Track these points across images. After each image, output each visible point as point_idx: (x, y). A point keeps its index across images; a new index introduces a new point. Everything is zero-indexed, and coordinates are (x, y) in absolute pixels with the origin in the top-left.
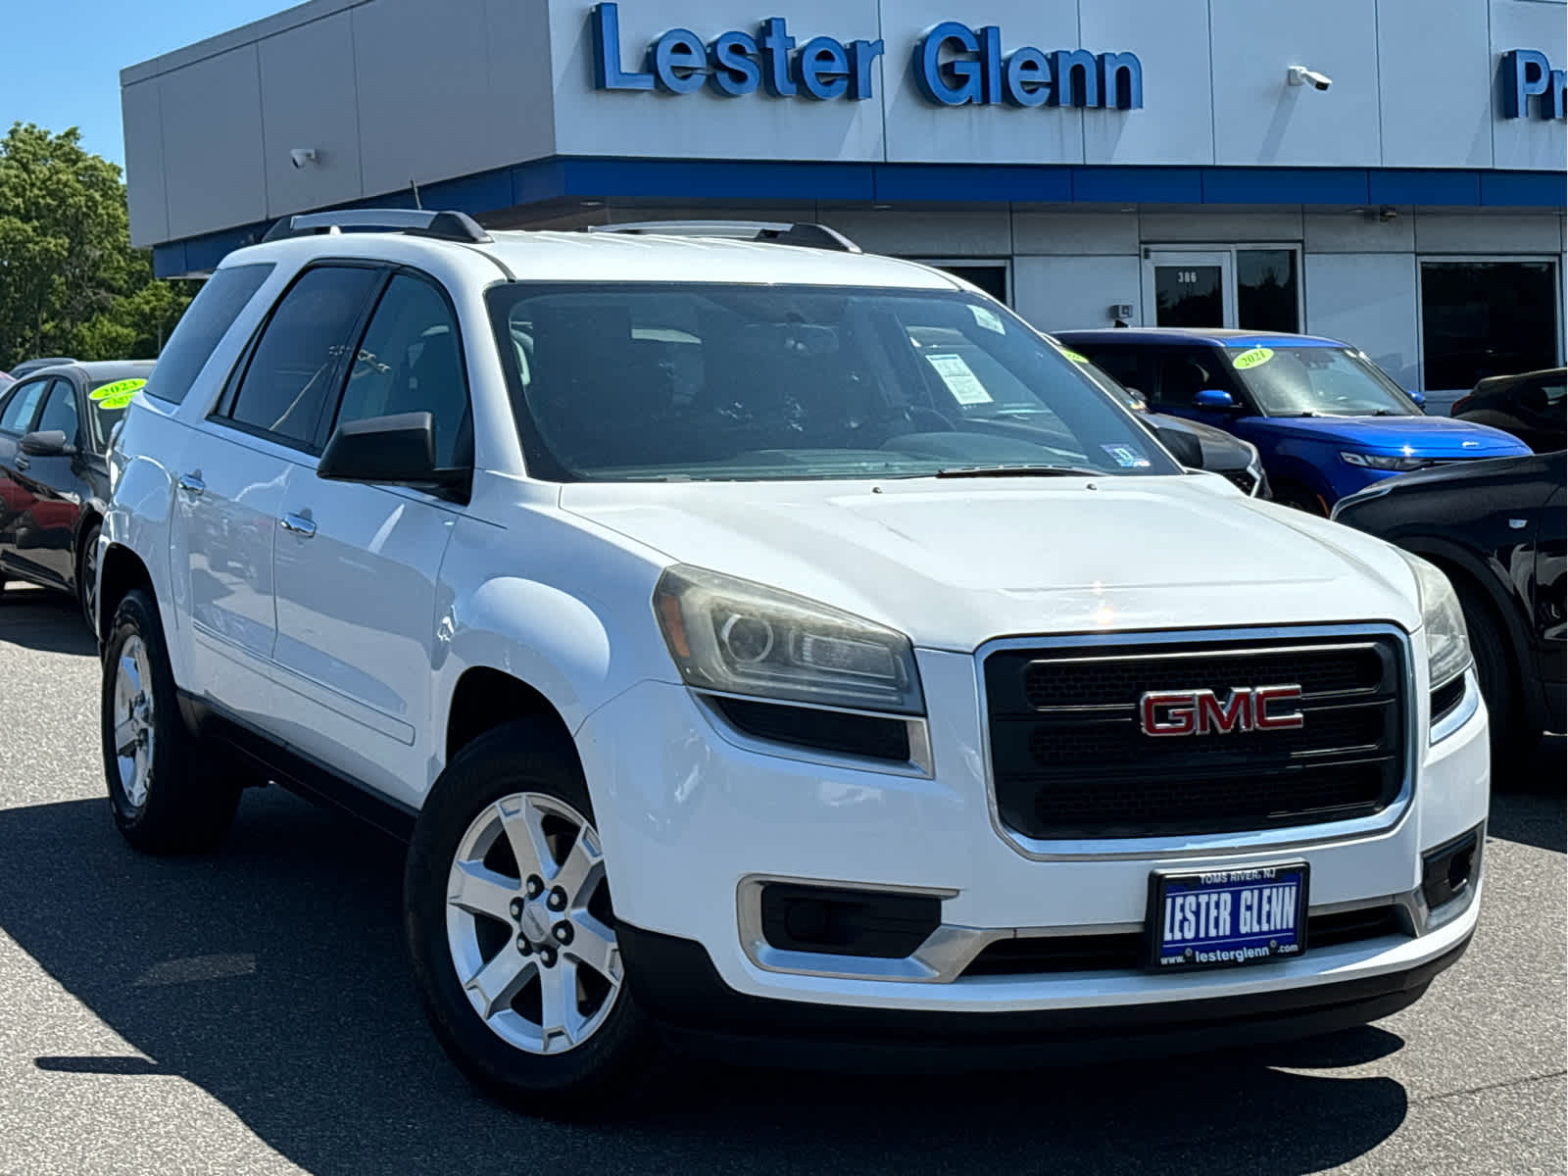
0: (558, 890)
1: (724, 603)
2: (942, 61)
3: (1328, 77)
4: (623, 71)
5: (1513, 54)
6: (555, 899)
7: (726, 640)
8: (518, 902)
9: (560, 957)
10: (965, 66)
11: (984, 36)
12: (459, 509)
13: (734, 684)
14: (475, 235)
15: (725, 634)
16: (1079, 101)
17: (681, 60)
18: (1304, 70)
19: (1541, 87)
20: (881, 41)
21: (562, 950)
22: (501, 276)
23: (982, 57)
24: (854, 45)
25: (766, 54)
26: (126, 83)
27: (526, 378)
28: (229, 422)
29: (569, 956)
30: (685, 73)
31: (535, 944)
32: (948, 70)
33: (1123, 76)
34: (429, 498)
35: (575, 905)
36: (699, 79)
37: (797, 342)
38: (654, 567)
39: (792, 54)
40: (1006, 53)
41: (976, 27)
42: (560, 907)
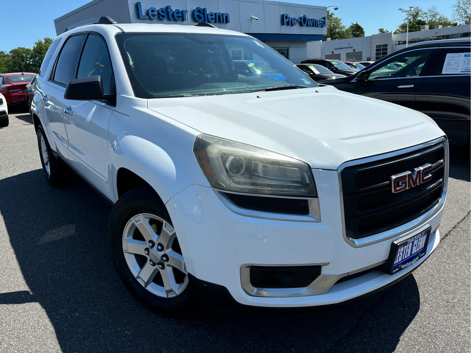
0: (160, 244)
1: (226, 152)
2: (197, 14)
3: (258, 18)
4: (143, 15)
5: (283, 15)
6: (160, 248)
7: (228, 168)
8: (147, 249)
9: (166, 266)
10: (201, 15)
11: (204, 10)
12: (113, 108)
13: (234, 187)
14: (112, 21)
15: (228, 165)
16: (220, 22)
17: (153, 13)
18: (254, 17)
19: (287, 20)
20: (187, 10)
21: (166, 263)
22: (120, 31)
23: (204, 13)
24: (182, 11)
25: (168, 13)
26: (56, 22)
27: (131, 63)
28: (53, 81)
29: (168, 265)
30: (154, 15)
31: (157, 263)
32: (198, 16)
33: (226, 17)
34: (104, 104)
35: (167, 248)
36: (156, 17)
37: (211, 51)
38: (193, 136)
39: (172, 12)
40: (208, 13)
41: (202, 8)
42: (162, 249)
